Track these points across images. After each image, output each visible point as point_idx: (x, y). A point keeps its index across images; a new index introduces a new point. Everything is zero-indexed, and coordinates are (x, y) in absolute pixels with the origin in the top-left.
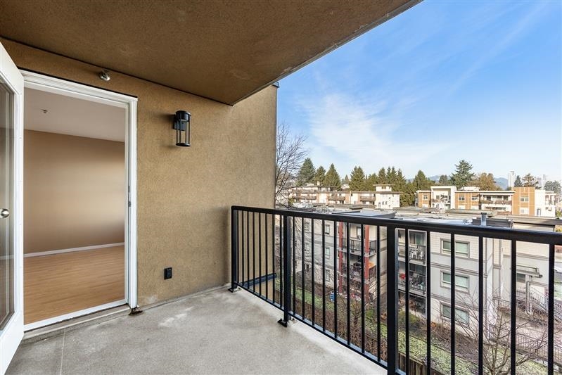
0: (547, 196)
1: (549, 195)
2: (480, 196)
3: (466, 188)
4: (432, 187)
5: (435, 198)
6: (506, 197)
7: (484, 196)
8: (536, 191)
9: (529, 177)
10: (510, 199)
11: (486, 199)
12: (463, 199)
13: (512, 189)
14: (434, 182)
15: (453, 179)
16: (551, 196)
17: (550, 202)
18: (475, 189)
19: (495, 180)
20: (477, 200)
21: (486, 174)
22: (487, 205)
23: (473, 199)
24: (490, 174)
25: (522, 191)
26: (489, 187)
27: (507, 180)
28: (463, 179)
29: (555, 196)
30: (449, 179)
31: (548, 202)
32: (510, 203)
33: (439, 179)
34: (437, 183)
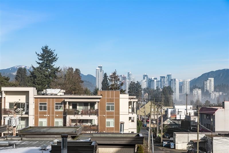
0: (130, 103)
1: (132, 100)
2: (65, 103)
3: (49, 91)
4: (4, 89)
5: (7, 107)
6: (92, 104)
7: (69, 103)
8: (121, 96)
9: (114, 76)
10: (96, 107)
11: (71, 107)
12: (45, 108)
13: (99, 93)
14: (7, 79)
15: (33, 75)
16: (134, 102)
17: (133, 111)
18: (59, 92)
19: (82, 79)
20: (61, 110)
21: (72, 69)
22: (73, 117)
23: (57, 108)
24: (77, 70)
25: (108, 96)
26: (75, 90)
27: (95, 78)
28: (46, 76)
29: (137, 102)
30: (28, 74)
31: (130, 110)
32: (96, 113)
33: (15, 74)
34: (12, 80)
